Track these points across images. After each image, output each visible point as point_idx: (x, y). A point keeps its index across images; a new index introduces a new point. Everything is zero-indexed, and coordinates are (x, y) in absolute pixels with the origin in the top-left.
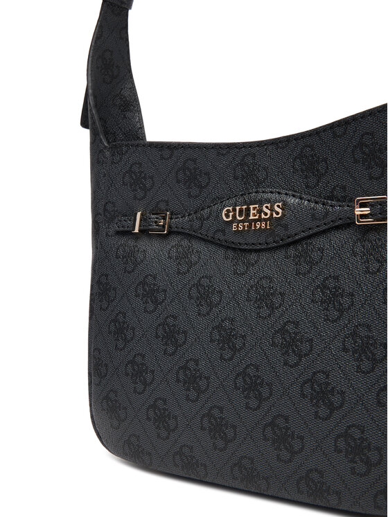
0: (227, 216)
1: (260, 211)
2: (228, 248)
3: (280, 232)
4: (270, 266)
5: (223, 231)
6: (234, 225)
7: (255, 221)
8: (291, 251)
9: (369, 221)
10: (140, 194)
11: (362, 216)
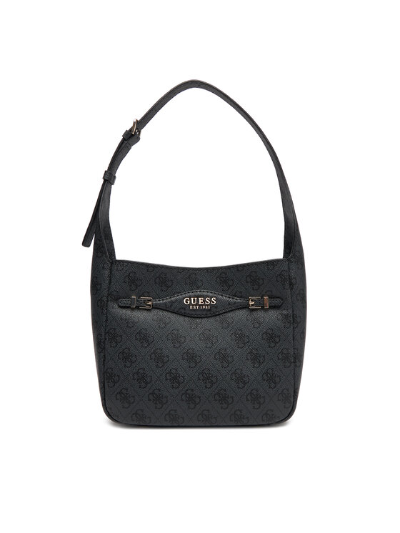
0: (187, 302)
1: (204, 301)
2: (185, 316)
3: (214, 310)
4: (206, 323)
5: (185, 309)
6: (191, 306)
7: (202, 305)
8: (218, 318)
9: (254, 307)
10: (133, 288)
11: (252, 305)
